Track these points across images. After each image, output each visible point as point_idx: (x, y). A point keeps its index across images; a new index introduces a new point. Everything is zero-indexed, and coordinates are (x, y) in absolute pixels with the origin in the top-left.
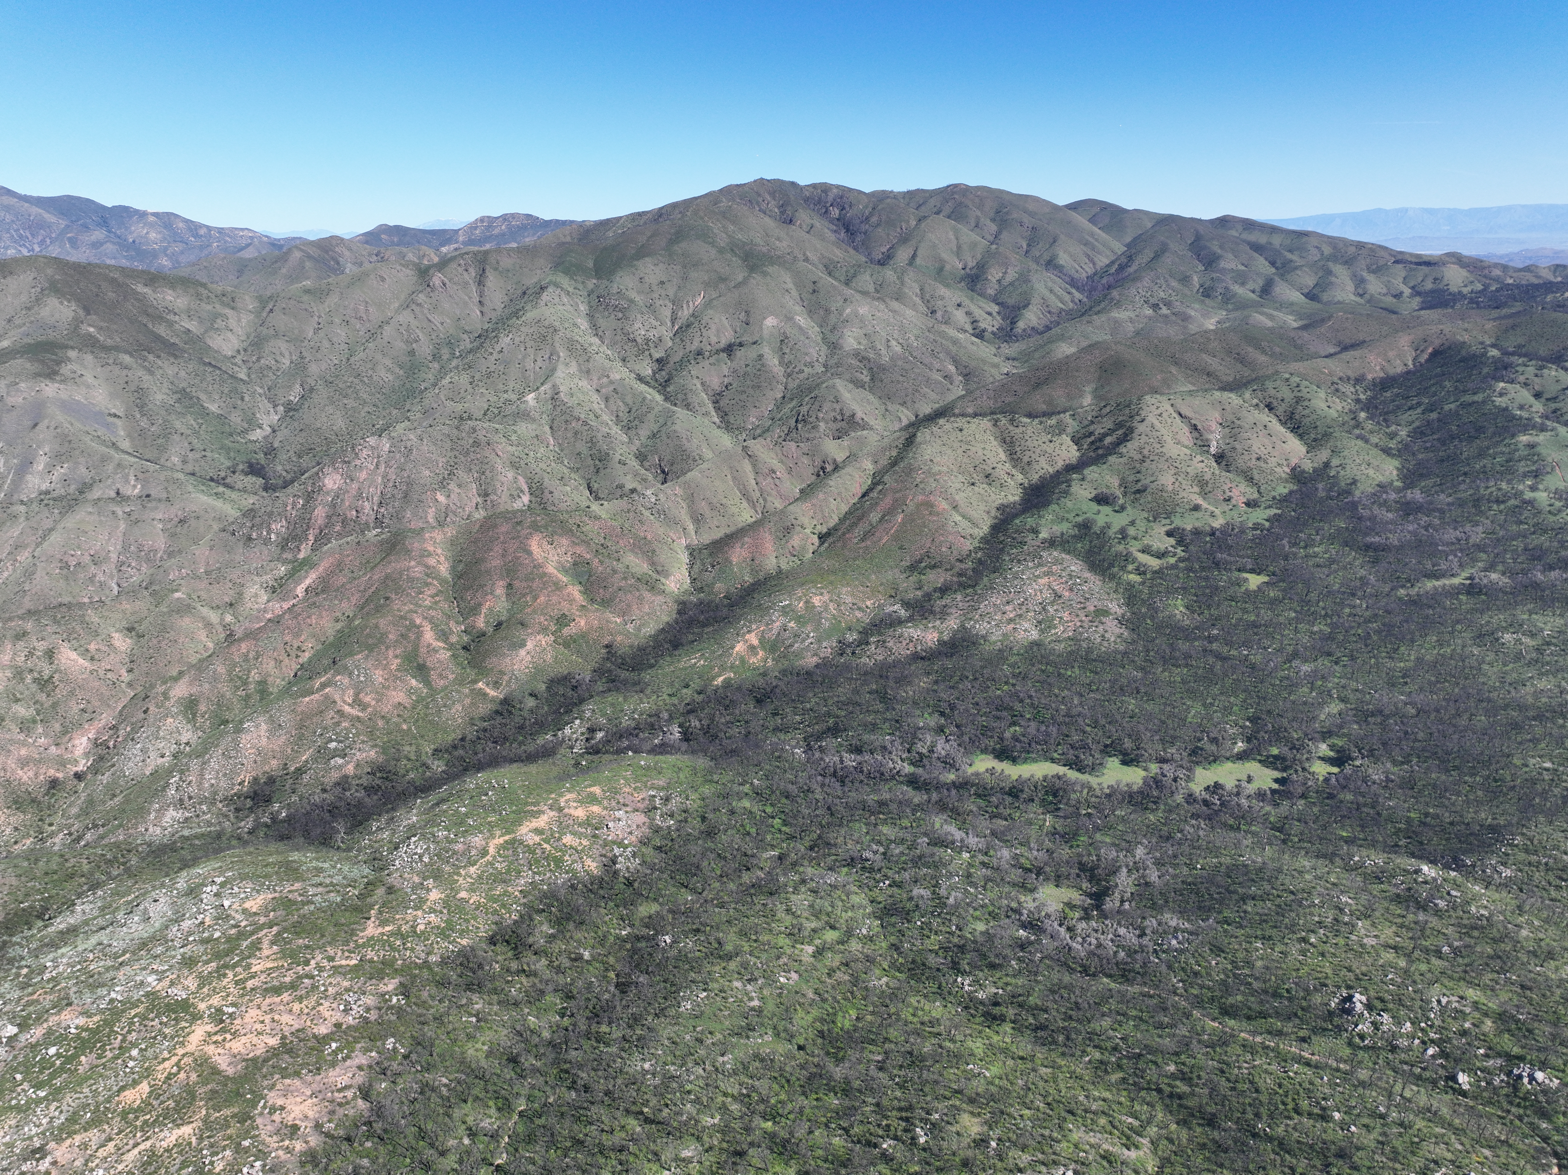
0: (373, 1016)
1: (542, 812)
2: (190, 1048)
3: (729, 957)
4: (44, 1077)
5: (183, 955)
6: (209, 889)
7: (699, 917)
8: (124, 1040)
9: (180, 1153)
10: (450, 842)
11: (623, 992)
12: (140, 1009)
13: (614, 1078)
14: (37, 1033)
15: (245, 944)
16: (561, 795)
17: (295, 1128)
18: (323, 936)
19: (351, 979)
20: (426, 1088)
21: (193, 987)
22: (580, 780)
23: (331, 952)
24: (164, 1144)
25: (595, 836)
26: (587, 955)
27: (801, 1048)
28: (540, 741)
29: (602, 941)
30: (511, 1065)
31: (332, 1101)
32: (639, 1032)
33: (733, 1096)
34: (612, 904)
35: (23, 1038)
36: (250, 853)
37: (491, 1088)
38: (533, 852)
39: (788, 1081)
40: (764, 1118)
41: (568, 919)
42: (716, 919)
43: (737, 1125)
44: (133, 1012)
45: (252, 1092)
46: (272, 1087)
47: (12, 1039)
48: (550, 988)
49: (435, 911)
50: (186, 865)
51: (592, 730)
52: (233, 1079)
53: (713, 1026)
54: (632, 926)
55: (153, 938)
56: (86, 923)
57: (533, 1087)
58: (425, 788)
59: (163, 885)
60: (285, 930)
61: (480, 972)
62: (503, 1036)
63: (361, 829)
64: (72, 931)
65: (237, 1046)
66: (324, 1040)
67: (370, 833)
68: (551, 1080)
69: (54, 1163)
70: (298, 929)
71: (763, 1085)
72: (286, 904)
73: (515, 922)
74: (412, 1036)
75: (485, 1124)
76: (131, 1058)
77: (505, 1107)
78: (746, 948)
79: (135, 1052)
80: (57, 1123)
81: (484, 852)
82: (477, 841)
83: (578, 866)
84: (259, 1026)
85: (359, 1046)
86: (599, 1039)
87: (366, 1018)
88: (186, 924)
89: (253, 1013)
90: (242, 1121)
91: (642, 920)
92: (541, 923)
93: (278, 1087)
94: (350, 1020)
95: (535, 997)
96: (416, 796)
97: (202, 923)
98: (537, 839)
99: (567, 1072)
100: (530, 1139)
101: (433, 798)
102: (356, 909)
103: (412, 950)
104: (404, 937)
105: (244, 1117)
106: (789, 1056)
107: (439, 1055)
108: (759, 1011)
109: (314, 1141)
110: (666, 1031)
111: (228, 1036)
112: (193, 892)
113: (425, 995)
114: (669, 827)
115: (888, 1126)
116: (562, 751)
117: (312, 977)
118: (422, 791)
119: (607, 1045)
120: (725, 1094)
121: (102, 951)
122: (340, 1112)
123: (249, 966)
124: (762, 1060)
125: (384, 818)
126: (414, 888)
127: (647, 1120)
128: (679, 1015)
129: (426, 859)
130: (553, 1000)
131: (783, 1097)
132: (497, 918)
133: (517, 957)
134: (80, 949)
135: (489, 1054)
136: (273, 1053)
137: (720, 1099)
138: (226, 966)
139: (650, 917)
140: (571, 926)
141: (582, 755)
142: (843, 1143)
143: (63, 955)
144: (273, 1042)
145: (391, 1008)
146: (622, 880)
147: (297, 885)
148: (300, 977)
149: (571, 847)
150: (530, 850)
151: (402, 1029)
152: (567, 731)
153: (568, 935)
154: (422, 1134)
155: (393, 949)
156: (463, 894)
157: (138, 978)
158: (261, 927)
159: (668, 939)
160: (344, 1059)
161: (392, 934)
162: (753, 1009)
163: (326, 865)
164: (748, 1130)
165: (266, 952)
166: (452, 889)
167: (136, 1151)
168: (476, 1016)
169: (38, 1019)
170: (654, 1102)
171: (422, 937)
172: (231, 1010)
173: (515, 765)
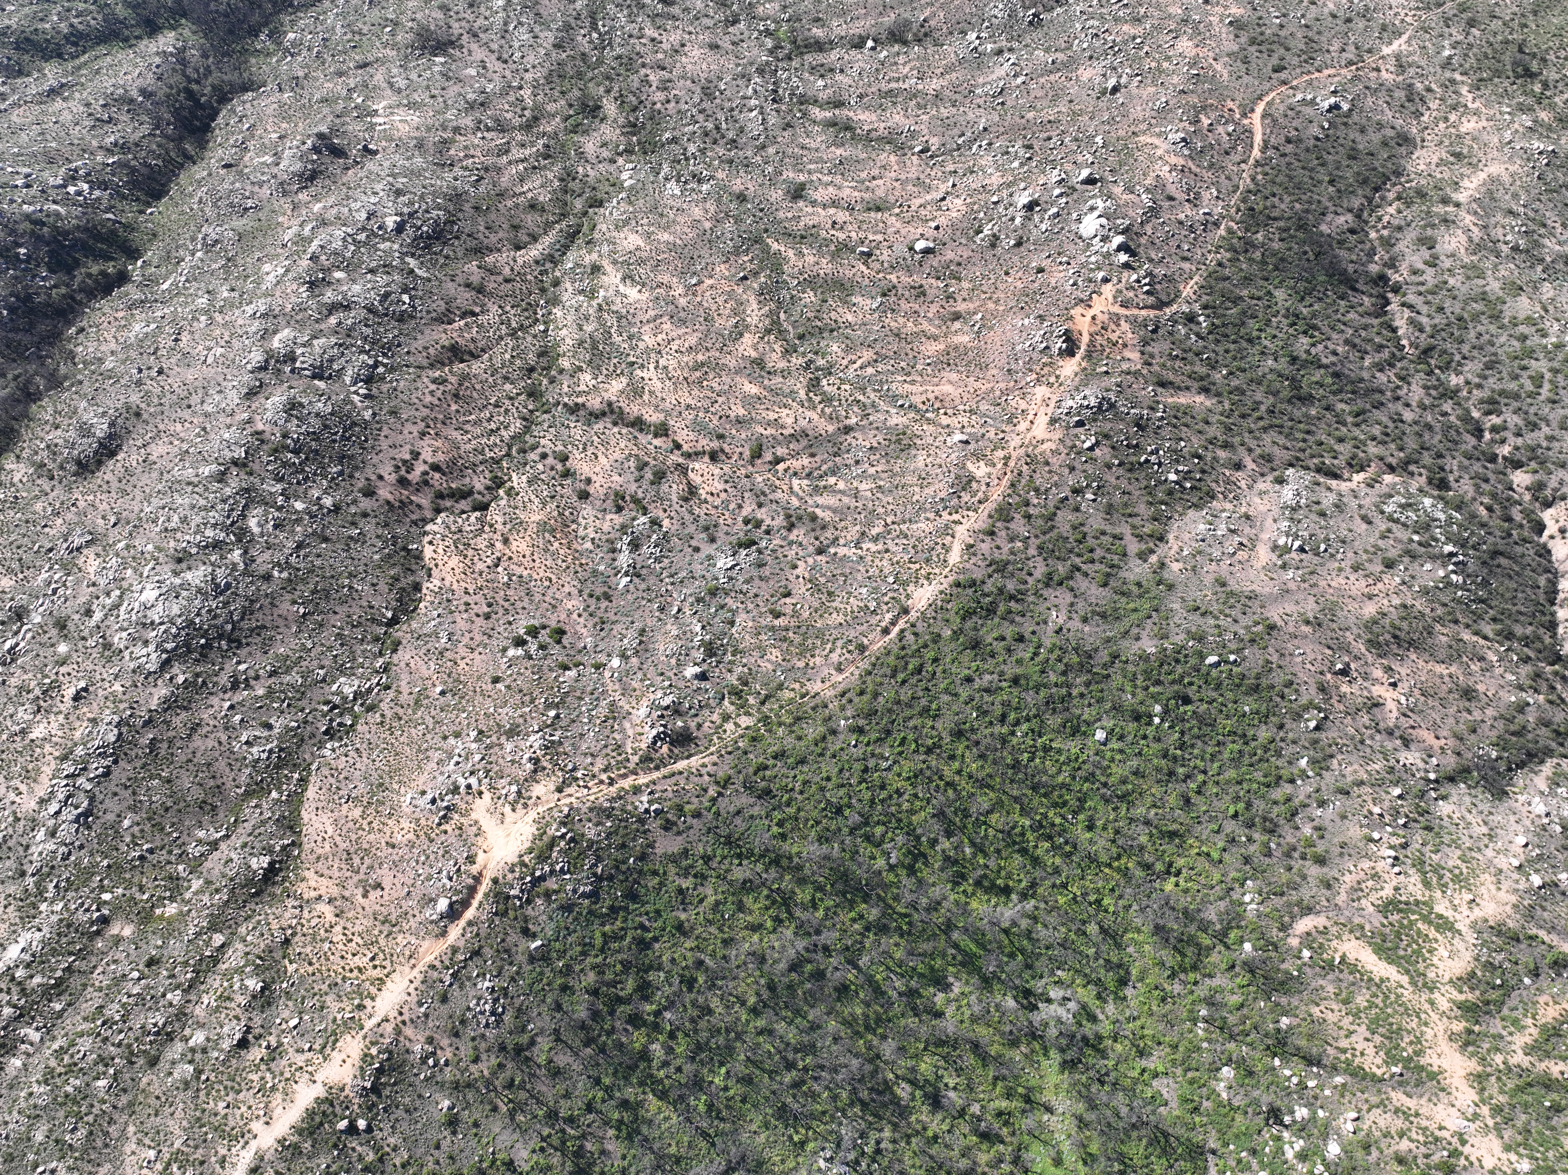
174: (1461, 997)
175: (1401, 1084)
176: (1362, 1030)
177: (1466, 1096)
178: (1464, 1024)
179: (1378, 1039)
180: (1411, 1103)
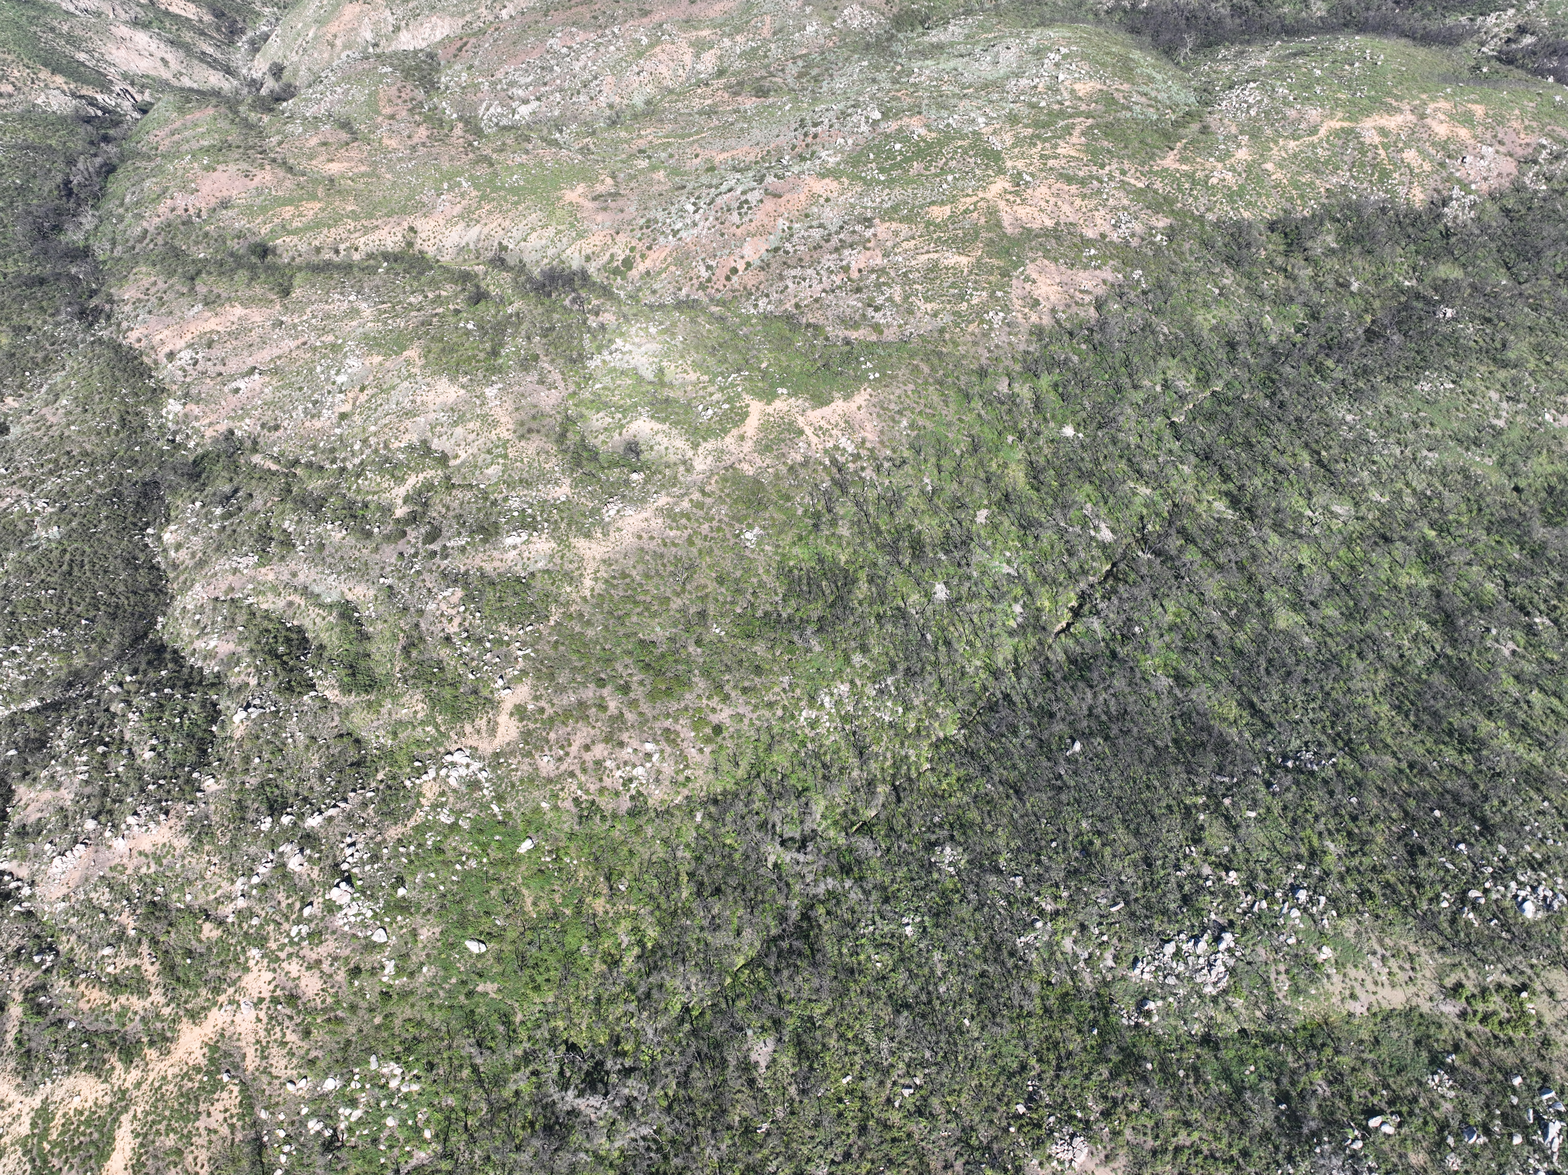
0: (1135, 243)
1: (1400, 111)
2: (989, 195)
3: (1504, 365)
4: (887, 165)
5: (1011, 110)
6: (1052, 56)
7: (1499, 307)
8: (946, 164)
9: (954, 275)
10: (1286, 103)
11: (1369, 340)
12: (965, 143)
13: (1312, 411)
14: (892, 126)
15: (1061, 123)
16: (1433, 99)
17: (1037, 303)
18: (1126, 147)
19: (1132, 200)
20: (1148, 327)
21: (1008, 144)
22: (1467, 89)
23: (1126, 167)
24: (946, 262)
25: (1442, 165)
26: (1355, 287)
27: (1517, 489)
28: (1450, 21)
29: (1379, 280)
30: (1228, 349)
31: (1072, 297)
32: (1360, 384)
33: (1414, 490)
34: (1413, 247)
35: (883, 125)
36: (1099, 35)
37: (1200, 357)
38: (1364, 153)
39: (1480, 510)
40: (1431, 526)
41: (1358, 241)
42: (1519, 319)
43: (1400, 516)
44: (960, 143)
45: (1018, 257)
46: (1033, 260)
47: (876, 122)
48: (1301, 299)
49: (1235, 171)
50: (1042, 24)
51: (1522, 30)
52: (1009, 239)
53: (1438, 418)
54: (1420, 280)
55: (994, 83)
56: (952, 44)
57: (1236, 377)
58: (1290, 31)
59: (1018, 35)
60: (1098, 126)
61: (1245, 251)
62: (1234, 321)
63: (1207, 51)
64: (939, 48)
65: (1022, 212)
66: (1087, 243)
67: (1214, 60)
68: (1255, 381)
69: (875, 235)
70: (1109, 130)
71: (1451, 499)
72: (1109, 100)
73: (1305, 219)
74: (1158, 278)
75: (1181, 384)
76: (946, 181)
77: (1204, 380)
78: (1531, 366)
79: (950, 178)
80: (885, 206)
81: (1313, 131)
82: (1313, 114)
83: (1402, 191)
84: (1043, 204)
85: (1111, 262)
86: (1320, 370)
87: (1128, 242)
88: (1024, 82)
89: (1044, 189)
90: (1003, 275)
91: (1434, 279)
92: (1329, 232)
93: (1038, 262)
94: (1114, 237)
95: (1282, 300)
96: (1278, 36)
97: (1036, 87)
98: (1377, 140)
99: (1273, 381)
100: (1210, 417)
101: (1294, 45)
102: (1166, 135)
103: (1196, 199)
104: (1194, 183)
105: (1005, 274)
106: (1499, 490)
107: (1172, 307)
108: (1498, 433)
109: (1047, 321)
110: (1388, 397)
111: (1018, 201)
112: (1039, 53)
113: (1186, 246)
114: (1536, 192)
115: (1556, 607)
116: (1469, 44)
117: (1101, 182)
118: (1287, 33)
119: (1324, 379)
120: (1408, 485)
121: (955, 76)
122: (1074, 309)
123: (1056, 146)
124: (1467, 477)
125: (1237, 48)
126: (1226, 138)
127: (1320, 462)
128: (1410, 391)
129: (1253, 113)
130: (1298, 312)
131: (1464, 519)
132: (1288, 206)
133: (1286, 254)
134: (941, 67)
135: (1214, 329)
136: (1045, 233)
137: (1400, 485)
138: (1038, 137)
139: (1445, 281)
140: (1357, 250)
141: (1489, 59)
142: (1495, 591)
143: (927, 67)
144: (1049, 223)
145: (1153, 243)
146: (1441, 227)
147: (1126, 87)
148: (1091, 177)
149: (1408, 166)
150: (1362, 149)
151: (1153, 267)
152: (1491, 19)
153: (1349, 257)
154: (1127, 362)
155: (1179, 190)
156: (1269, 166)
157: (973, 115)
158: (1078, 114)
159: (1450, 313)
160: (1096, 268)
161: (1185, 174)
162: (1493, 427)
163: (1159, 77)
164: (1408, 525)
165: (1074, 140)
166: (1262, 155)
167: (926, 256)
168: (1221, 289)
169: (896, 114)
170: (1336, 451)
171: (1211, 190)
172: (1028, 178)
173: (1403, 41)
174: (119, 1066)
175: (237, 1067)
176: (201, 1124)
177: (217, 1018)
178: (146, 1050)
179: (203, 1107)
180: (250, 1052)
